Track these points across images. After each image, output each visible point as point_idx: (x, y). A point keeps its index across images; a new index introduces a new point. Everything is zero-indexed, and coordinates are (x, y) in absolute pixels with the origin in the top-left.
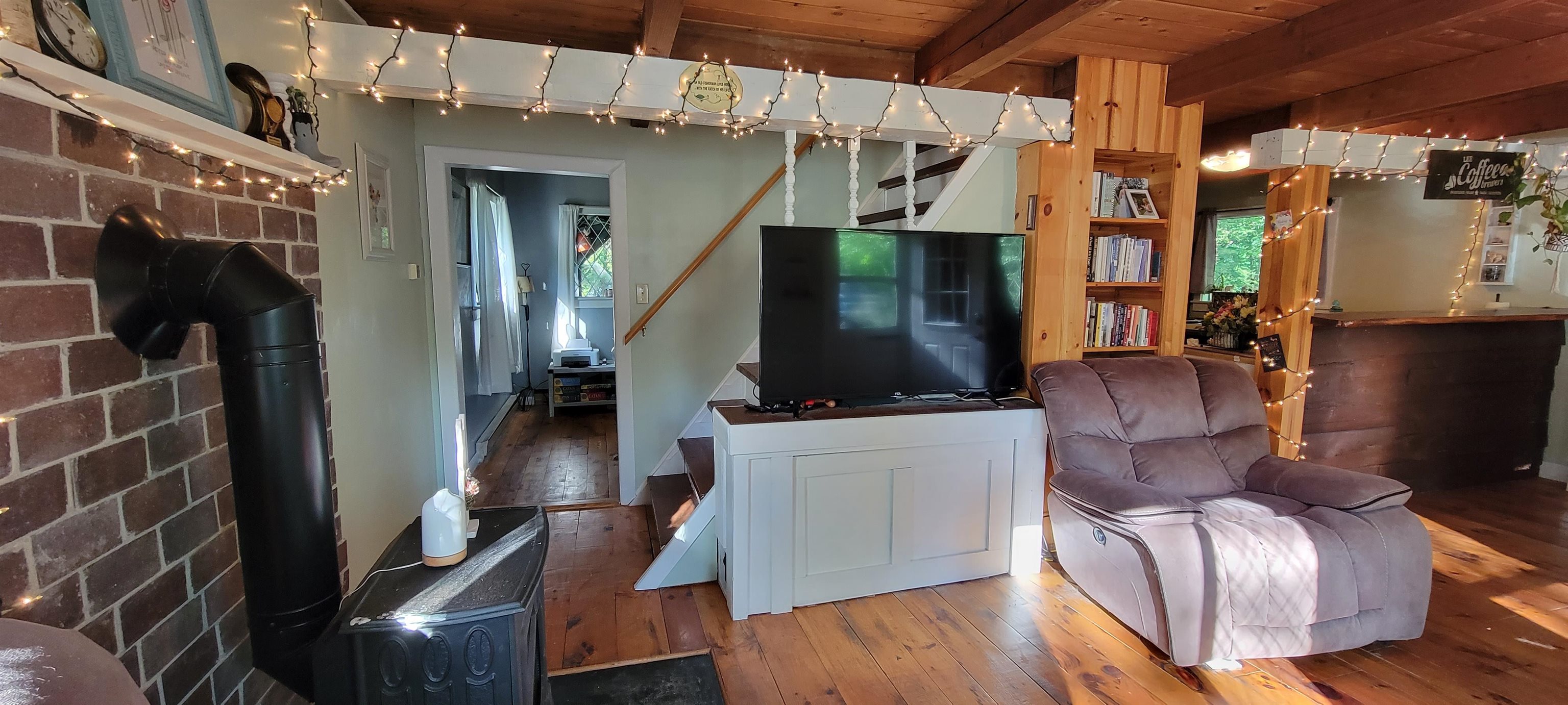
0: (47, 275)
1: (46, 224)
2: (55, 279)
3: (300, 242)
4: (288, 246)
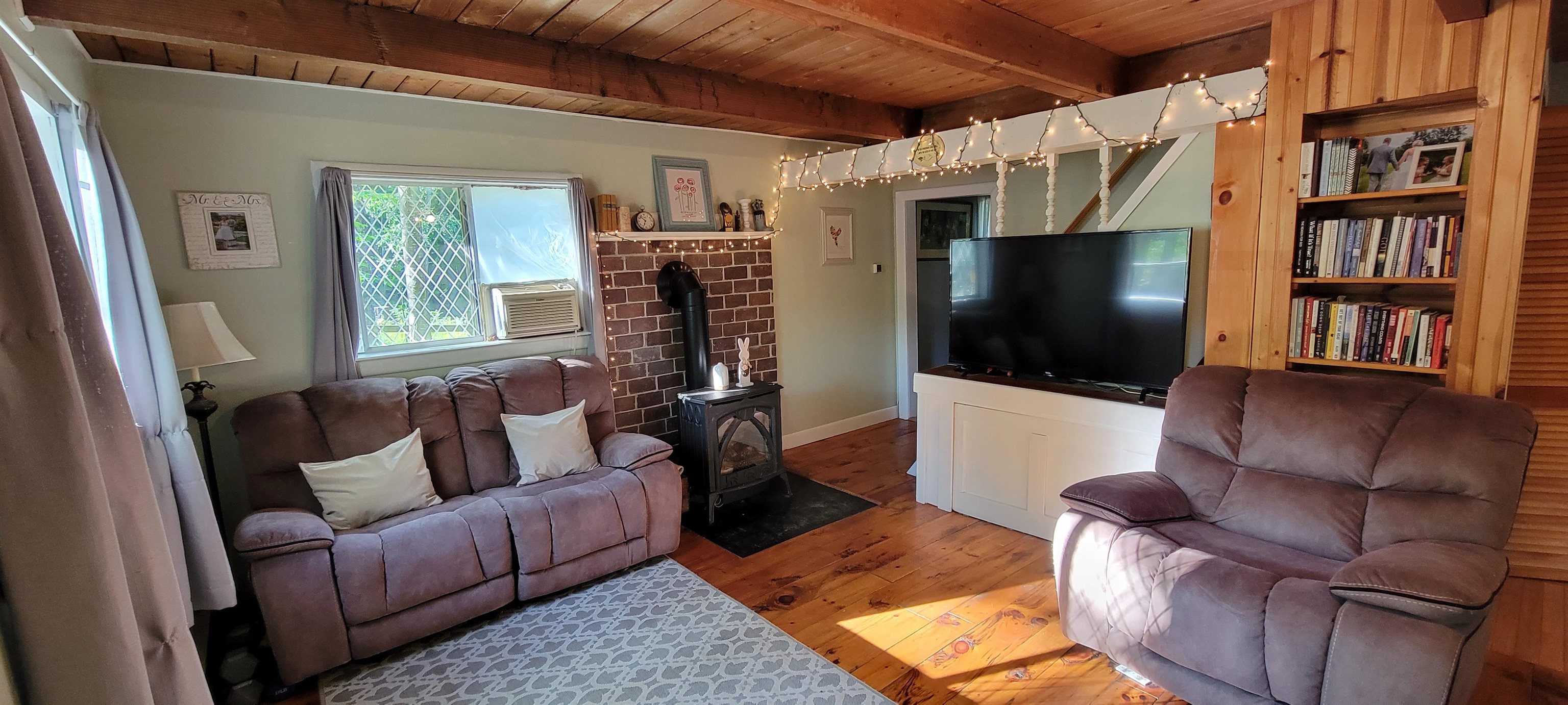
0: (642, 285)
1: (642, 271)
2: (644, 285)
3: (757, 264)
4: (749, 267)
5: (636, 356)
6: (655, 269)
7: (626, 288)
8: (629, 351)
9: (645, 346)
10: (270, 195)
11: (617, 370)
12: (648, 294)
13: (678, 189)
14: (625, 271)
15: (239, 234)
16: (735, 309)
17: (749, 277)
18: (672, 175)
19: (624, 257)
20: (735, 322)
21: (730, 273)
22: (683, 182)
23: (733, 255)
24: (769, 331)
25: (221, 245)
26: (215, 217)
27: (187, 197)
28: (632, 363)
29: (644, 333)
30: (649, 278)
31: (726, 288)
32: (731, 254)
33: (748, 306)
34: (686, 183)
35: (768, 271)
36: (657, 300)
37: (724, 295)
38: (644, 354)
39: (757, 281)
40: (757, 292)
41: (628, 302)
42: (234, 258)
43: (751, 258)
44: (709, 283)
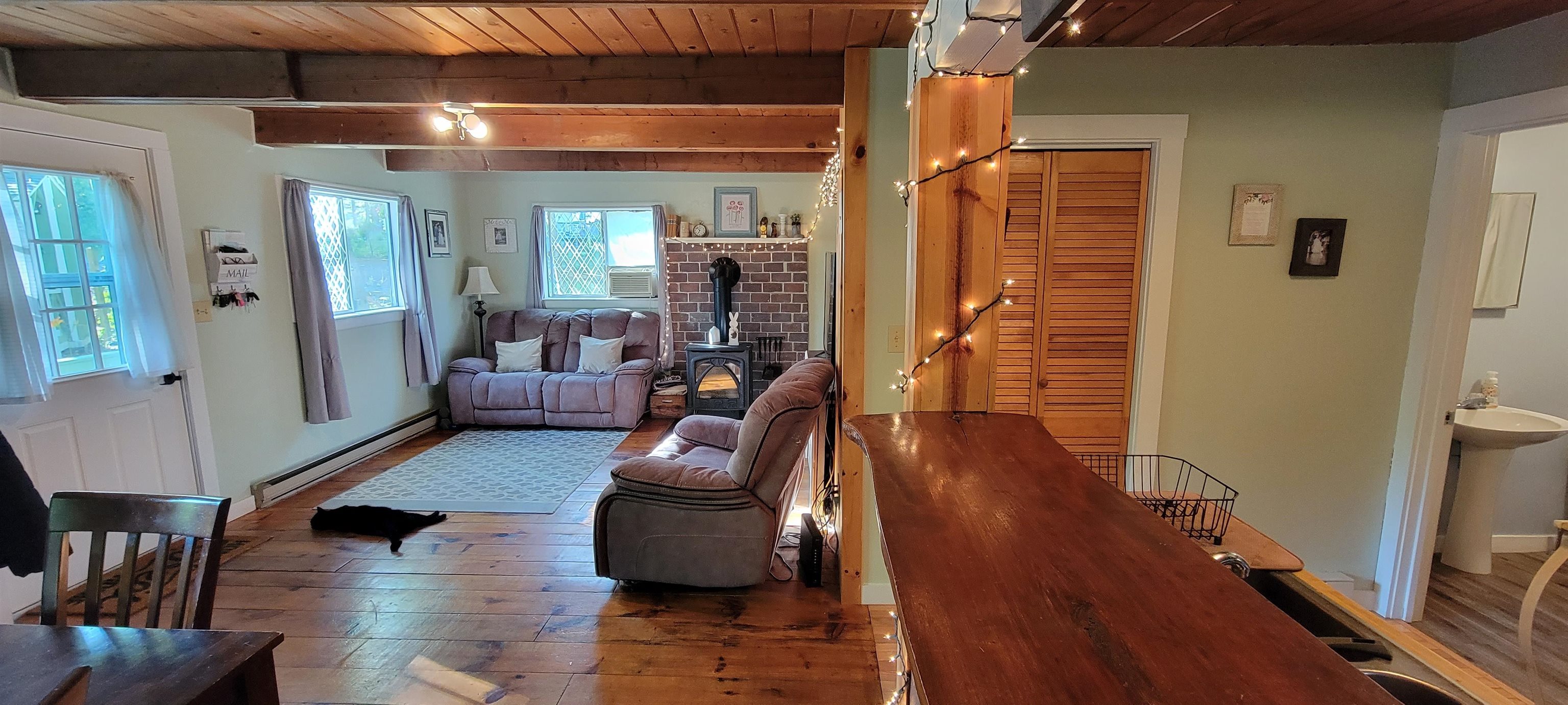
0: (699, 272)
1: (699, 263)
3: (793, 261)
4: (785, 263)
5: (692, 317)
6: (709, 262)
7: (687, 273)
8: (687, 313)
9: (699, 311)
10: (516, 220)
11: (679, 324)
12: (703, 277)
13: (729, 208)
14: (688, 262)
15: (504, 237)
16: (771, 294)
17: (785, 271)
18: (726, 199)
19: (687, 253)
20: (770, 303)
21: (768, 267)
22: (734, 203)
23: (771, 255)
24: (801, 313)
25: (497, 242)
26: (496, 229)
27: (487, 221)
28: (689, 321)
29: (698, 303)
30: (705, 268)
31: (765, 278)
32: (770, 254)
33: (783, 292)
34: (736, 204)
35: (805, 267)
36: (709, 282)
37: (762, 283)
38: (697, 316)
39: (792, 275)
40: (792, 282)
41: (688, 282)
42: (501, 248)
43: (788, 257)
44: (750, 273)
